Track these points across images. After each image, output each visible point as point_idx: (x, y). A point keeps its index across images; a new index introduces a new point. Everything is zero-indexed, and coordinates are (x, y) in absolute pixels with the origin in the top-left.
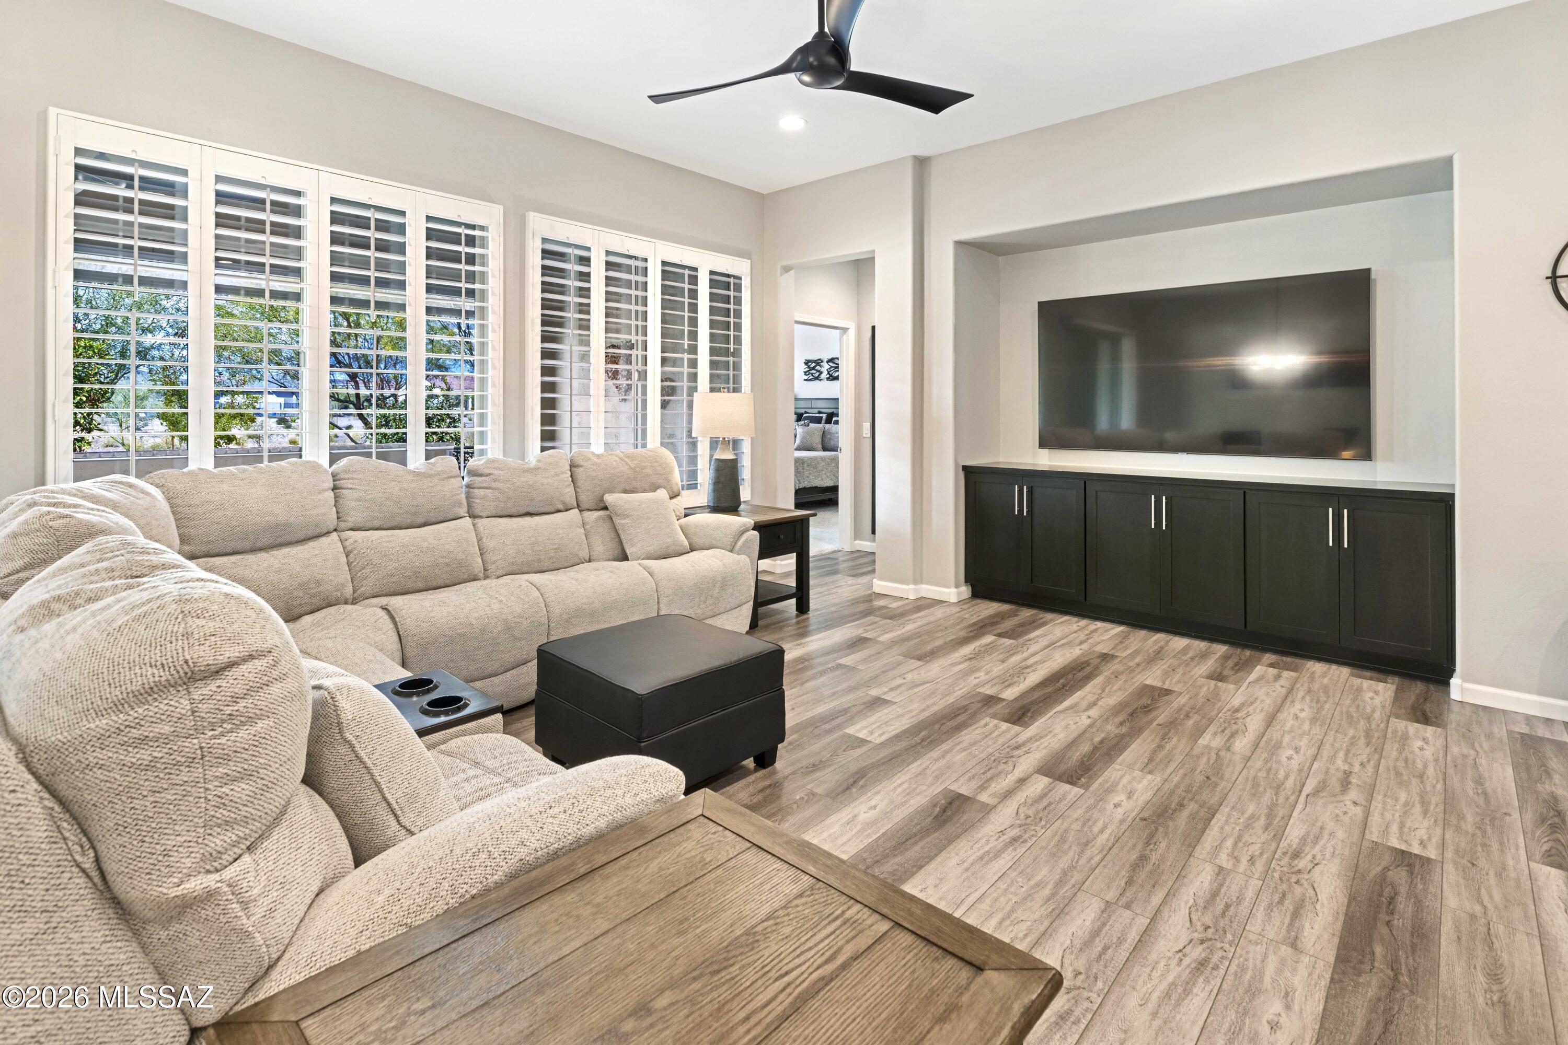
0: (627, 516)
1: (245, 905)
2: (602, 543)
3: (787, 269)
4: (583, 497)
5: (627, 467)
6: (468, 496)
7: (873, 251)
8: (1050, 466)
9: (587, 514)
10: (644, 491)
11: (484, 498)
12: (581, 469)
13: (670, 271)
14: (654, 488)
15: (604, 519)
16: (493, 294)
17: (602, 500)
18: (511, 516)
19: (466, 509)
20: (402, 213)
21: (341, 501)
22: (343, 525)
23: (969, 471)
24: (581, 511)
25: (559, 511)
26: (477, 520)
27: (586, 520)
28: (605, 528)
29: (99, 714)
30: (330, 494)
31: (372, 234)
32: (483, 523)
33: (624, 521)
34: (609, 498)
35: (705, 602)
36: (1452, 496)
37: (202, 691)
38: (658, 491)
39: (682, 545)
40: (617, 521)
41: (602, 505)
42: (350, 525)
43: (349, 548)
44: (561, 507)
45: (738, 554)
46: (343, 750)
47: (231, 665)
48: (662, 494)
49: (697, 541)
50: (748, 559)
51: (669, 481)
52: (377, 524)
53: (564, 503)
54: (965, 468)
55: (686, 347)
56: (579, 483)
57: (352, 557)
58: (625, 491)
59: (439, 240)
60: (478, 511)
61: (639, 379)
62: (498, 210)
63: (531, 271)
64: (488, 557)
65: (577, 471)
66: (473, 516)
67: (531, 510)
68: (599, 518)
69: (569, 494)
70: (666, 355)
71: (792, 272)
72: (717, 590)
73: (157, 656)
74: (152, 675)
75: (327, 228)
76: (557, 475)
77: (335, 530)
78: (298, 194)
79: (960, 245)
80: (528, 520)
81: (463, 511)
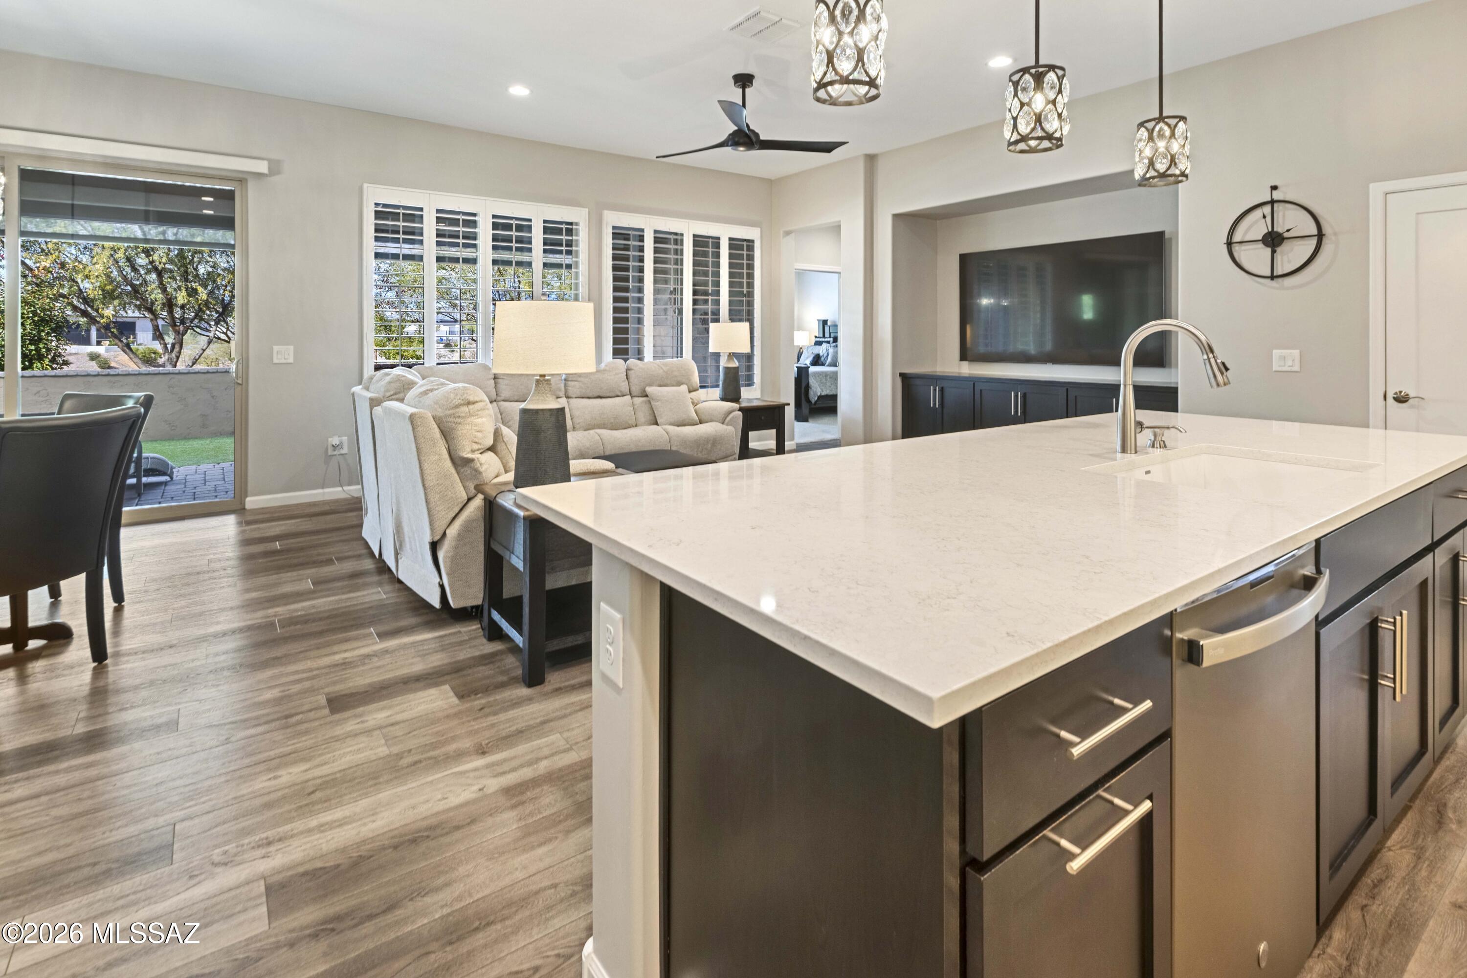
0: (658, 401)
1: (481, 464)
2: (643, 416)
3: (788, 233)
4: (633, 388)
5: (662, 371)
6: (565, 386)
7: (840, 221)
8: (969, 374)
9: (635, 399)
10: (673, 386)
11: (574, 386)
12: (632, 372)
13: (699, 241)
14: (679, 384)
15: (646, 403)
16: (583, 264)
17: (644, 391)
18: (589, 398)
19: (564, 393)
20: (530, 220)
21: (498, 385)
22: (499, 398)
23: (903, 376)
24: (632, 397)
25: (618, 396)
26: (569, 400)
27: (635, 403)
28: (645, 408)
29: (449, 410)
30: (492, 382)
31: (514, 233)
32: (571, 400)
33: (657, 404)
34: (649, 390)
35: (701, 452)
36: (1177, 389)
37: (471, 407)
38: (682, 386)
39: (693, 420)
40: (653, 403)
41: (644, 394)
42: (502, 398)
43: (502, 411)
44: (619, 394)
45: (727, 425)
46: (503, 444)
47: (477, 402)
48: (684, 388)
49: (703, 417)
50: (733, 429)
51: (690, 380)
52: (516, 398)
53: (621, 391)
54: (901, 375)
55: (710, 292)
56: (631, 380)
57: (503, 415)
58: (660, 386)
59: (552, 233)
60: (570, 394)
61: (678, 314)
62: (585, 212)
63: (605, 247)
64: (575, 420)
65: (630, 372)
66: (568, 397)
67: (601, 395)
68: (643, 401)
69: (624, 387)
70: (696, 297)
71: (793, 235)
72: (710, 446)
73: (460, 397)
74: (460, 402)
75: (490, 232)
76: (616, 374)
77: (495, 401)
78: (474, 215)
79: (896, 217)
80: (599, 400)
81: (562, 394)
